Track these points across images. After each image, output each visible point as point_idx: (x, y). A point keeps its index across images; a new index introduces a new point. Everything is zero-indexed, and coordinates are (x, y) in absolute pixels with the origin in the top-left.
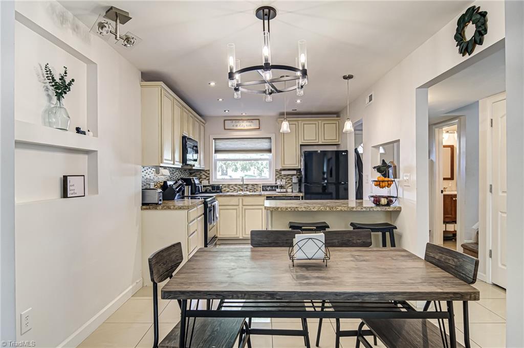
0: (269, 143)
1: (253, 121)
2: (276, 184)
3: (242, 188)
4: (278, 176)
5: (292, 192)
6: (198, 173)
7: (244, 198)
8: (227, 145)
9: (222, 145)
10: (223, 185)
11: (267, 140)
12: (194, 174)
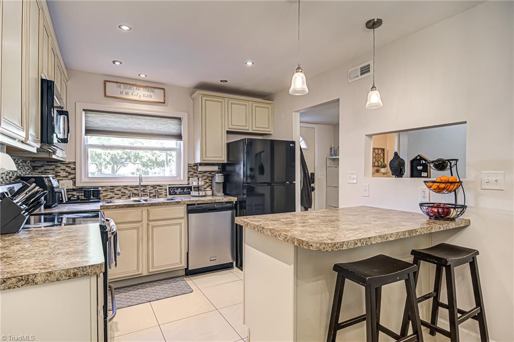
0: (178, 126)
1: (155, 90)
2: (189, 184)
3: (135, 192)
4: (191, 173)
5: (213, 195)
6: (51, 167)
7: (151, 209)
8: (109, 123)
9: (98, 121)
10: (102, 187)
11: (175, 122)
12: (43, 169)
